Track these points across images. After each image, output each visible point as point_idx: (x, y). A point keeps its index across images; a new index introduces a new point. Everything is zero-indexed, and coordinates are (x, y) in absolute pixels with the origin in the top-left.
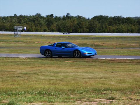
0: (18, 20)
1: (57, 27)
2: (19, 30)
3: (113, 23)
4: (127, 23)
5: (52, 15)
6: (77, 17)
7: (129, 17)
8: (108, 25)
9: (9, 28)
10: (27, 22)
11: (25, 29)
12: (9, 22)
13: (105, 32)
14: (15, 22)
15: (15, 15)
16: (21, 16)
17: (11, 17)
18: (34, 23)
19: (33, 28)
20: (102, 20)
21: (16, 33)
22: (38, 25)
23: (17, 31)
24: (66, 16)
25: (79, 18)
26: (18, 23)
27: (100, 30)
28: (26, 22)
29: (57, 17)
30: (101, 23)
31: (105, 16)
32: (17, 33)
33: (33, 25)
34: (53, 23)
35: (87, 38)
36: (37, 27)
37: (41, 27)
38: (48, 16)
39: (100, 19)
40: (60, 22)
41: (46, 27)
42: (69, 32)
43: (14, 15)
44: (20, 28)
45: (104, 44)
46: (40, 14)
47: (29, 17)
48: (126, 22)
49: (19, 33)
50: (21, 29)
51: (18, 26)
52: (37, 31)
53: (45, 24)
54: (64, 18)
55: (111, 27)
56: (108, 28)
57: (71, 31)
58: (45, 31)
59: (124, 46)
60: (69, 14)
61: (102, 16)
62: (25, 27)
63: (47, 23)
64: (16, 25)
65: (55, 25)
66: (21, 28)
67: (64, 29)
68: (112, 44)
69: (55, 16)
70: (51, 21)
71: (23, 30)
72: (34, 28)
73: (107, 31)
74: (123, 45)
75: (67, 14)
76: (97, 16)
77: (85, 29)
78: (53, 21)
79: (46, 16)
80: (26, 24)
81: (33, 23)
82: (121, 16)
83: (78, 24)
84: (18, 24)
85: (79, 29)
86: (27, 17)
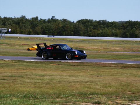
0: (2, 22)
1: (41, 30)
2: (3, 32)
3: (98, 27)
4: (112, 27)
5: (37, 17)
6: (63, 21)
7: (114, 22)
8: (93, 28)
10: (12, 24)
11: (10, 31)
13: (89, 36)
16: (5, 18)
18: (19, 25)
19: (17, 30)
22: (23, 27)
23: (1, 33)
24: (52, 19)
25: (65, 21)
26: (3, 24)
27: (85, 33)
28: (10, 24)
29: (42, 19)
30: (86, 27)
31: (90, 20)
32: (1, 35)
33: (17, 27)
34: (37, 26)
35: (71, 42)
36: (21, 29)
37: (25, 30)
39: (86, 23)
40: (44, 25)
41: (30, 29)
42: (54, 35)
44: (4, 30)
45: (88, 48)
46: (24, 17)
47: (14, 19)
48: (111, 26)
49: (3, 35)
50: (5, 31)
51: (2, 28)
52: (21, 33)
53: (29, 27)
54: (49, 21)
55: (96, 30)
56: (93, 32)
57: (56, 33)
58: (29, 33)
59: (109, 50)
60: (54, 17)
61: (87, 20)
62: (10, 29)
63: (32, 25)
65: (40, 28)
66: (6, 29)
67: (49, 32)
68: (96, 48)
69: (40, 19)
70: (36, 24)
71: (8, 32)
72: (18, 30)
73: (92, 35)
74: (107, 49)
75: (52, 17)
76: (82, 19)
77: (69, 32)
78: (38, 24)
80: (10, 26)
81: (17, 25)
82: (105, 20)
83: (63, 27)
84: (3, 26)
85: (64, 32)
86: (11, 19)
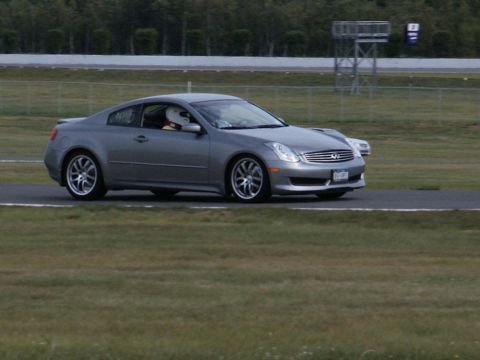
9: (302, 33)
11: (413, 37)
19: (462, 27)
21: (346, 63)
23: (351, 55)
32: (355, 67)
44: (373, 29)
49: (365, 63)
50: (381, 38)
62: (413, 27)
64: (353, 10)
66: (383, 29)
71: (397, 46)
72: (471, 27)
84: (369, 6)
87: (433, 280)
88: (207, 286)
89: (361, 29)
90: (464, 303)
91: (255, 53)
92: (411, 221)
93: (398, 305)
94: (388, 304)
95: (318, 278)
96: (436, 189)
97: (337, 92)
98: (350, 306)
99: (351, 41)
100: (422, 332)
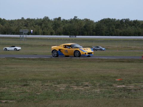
0: (24, 23)
1: (63, 31)
3: (120, 26)
4: (135, 26)
5: (60, 18)
6: (85, 21)
7: (137, 20)
8: (115, 28)
9: (15, 31)
10: (34, 25)
11: (32, 32)
12: (15, 26)
13: (112, 35)
14: (21, 26)
15: (23, 18)
16: (28, 19)
17: (18, 20)
19: (39, 31)
20: (109, 23)
21: (22, 36)
22: (45, 28)
24: (74, 19)
25: (87, 20)
26: (25, 26)
27: (107, 33)
30: (108, 26)
31: (112, 19)
33: (39, 28)
34: (60, 26)
35: (93, 41)
36: (43, 30)
37: (47, 30)
38: (55, 19)
39: (108, 22)
40: (67, 25)
41: (53, 30)
42: (76, 35)
43: (21, 19)
45: (109, 47)
46: (48, 17)
47: (37, 20)
48: (133, 25)
49: (25, 36)
50: (27, 32)
51: (25, 29)
52: (43, 34)
53: (52, 27)
54: (71, 21)
55: (118, 30)
56: (115, 31)
57: (78, 34)
58: (52, 34)
60: (77, 17)
61: (109, 19)
62: (32, 31)
63: (54, 26)
64: (23, 28)
65: (62, 28)
67: (71, 32)
68: (117, 47)
69: (63, 19)
70: (58, 25)
71: (29, 33)
72: (41, 31)
73: (114, 34)
74: (128, 48)
75: (75, 17)
76: (104, 19)
77: (92, 32)
78: (60, 24)
79: (54, 19)
80: (33, 27)
81: (40, 26)
82: (128, 19)
83: (85, 27)
84: (25, 27)
85: (86, 32)
86: (34, 20)
87: (38, 68)
88: (4, 69)
89: (24, 31)
90: (43, 72)
91: (8, 34)
92: (33, 59)
93: (33, 72)
94: (31, 72)
95: (21, 68)
96: (37, 55)
97: (20, 40)
98: (26, 72)
99: (23, 33)
100: (37, 76)
